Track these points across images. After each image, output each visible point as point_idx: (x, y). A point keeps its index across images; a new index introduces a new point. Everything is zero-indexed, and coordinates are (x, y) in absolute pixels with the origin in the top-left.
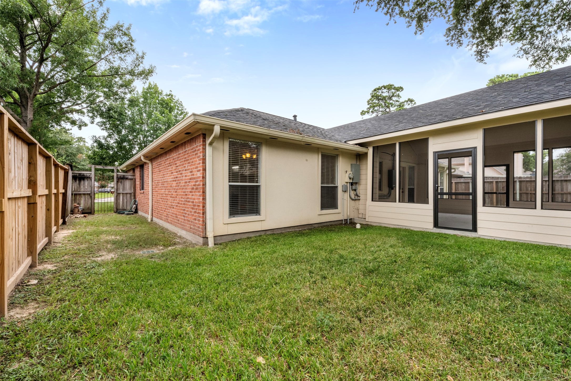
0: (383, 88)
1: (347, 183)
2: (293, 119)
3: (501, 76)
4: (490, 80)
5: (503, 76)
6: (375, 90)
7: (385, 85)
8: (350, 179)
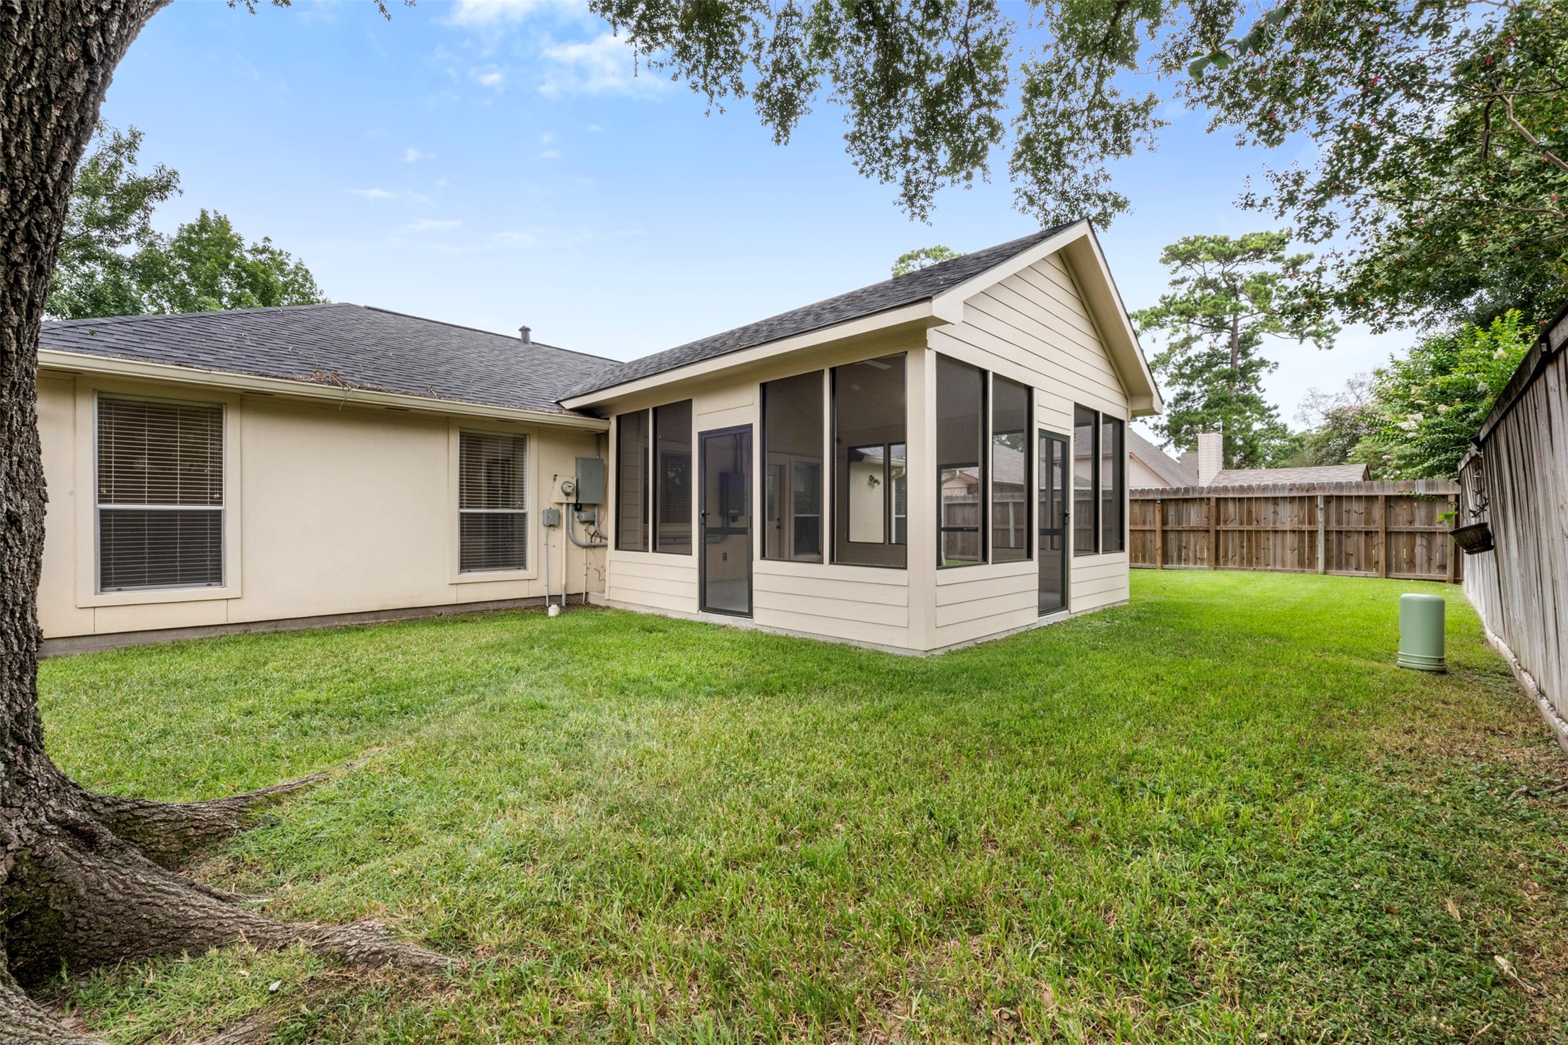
0: (922, 256)
1: (561, 504)
2: (519, 335)
3: (1192, 239)
4: (1166, 249)
5: (1196, 239)
6: (902, 260)
7: (927, 248)
8: (567, 494)
